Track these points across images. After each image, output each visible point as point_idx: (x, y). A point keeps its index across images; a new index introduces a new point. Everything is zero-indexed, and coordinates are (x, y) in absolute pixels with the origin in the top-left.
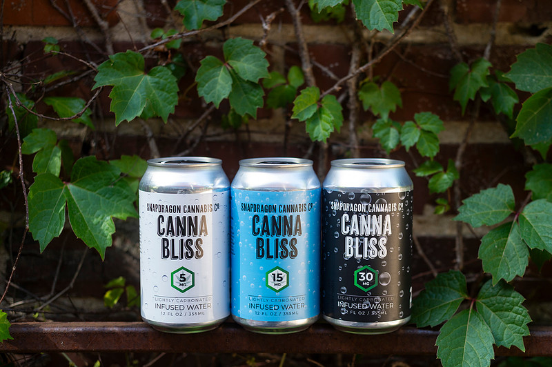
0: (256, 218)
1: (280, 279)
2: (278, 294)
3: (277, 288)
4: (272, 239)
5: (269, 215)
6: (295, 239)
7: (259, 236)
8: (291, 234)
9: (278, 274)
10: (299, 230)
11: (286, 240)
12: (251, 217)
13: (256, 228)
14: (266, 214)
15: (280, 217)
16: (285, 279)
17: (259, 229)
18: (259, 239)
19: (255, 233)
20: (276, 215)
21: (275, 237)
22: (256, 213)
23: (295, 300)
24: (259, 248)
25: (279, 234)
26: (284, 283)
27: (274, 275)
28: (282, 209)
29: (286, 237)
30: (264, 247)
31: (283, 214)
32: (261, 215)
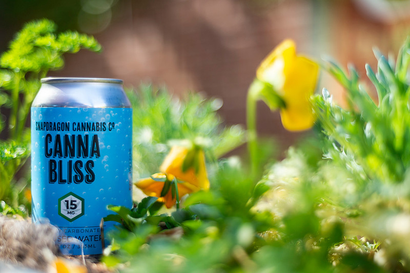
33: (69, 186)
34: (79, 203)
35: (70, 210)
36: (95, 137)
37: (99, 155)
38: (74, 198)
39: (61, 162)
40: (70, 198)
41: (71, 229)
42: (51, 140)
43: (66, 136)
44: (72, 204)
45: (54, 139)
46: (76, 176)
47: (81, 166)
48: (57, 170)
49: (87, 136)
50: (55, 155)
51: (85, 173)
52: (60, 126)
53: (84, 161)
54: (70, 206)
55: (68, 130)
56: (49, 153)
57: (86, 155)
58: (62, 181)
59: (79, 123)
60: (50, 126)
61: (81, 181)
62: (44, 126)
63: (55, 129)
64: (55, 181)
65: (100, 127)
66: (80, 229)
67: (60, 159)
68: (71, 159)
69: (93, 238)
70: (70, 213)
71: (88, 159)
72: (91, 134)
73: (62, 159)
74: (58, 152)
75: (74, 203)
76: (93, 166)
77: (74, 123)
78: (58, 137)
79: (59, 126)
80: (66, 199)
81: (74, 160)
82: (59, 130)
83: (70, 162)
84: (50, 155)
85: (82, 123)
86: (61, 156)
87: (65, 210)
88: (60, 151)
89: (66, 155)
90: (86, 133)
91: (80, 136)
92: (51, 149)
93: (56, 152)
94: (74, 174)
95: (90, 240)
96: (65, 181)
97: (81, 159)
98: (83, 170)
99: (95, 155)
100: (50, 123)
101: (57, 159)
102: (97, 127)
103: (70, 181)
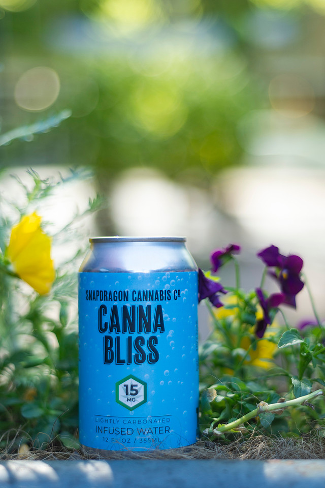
33: (128, 368)
34: (140, 388)
35: (130, 397)
36: (159, 308)
37: (163, 330)
38: (135, 383)
39: (118, 338)
40: (130, 382)
41: (132, 420)
42: (106, 312)
43: (125, 308)
44: (132, 389)
45: (109, 311)
46: (137, 356)
47: (143, 343)
48: (114, 349)
49: (149, 307)
50: (111, 331)
51: (147, 352)
52: (118, 295)
53: (147, 337)
54: (129, 392)
55: (127, 300)
56: (103, 328)
57: (148, 330)
58: (120, 362)
59: (139, 292)
60: (105, 296)
61: (143, 361)
62: (97, 296)
63: (110, 299)
64: (111, 361)
65: (164, 295)
66: (142, 420)
67: (118, 335)
68: (130, 335)
69: (158, 430)
70: (131, 400)
71: (151, 334)
72: (154, 304)
73: (120, 334)
74: (114, 326)
75: (134, 388)
76: (156, 342)
77: (134, 292)
78: (115, 308)
79: (116, 295)
80: (126, 383)
81: (135, 336)
82: (116, 300)
83: (130, 339)
84: (105, 330)
85: (143, 291)
86: (119, 331)
87: (124, 396)
88: (117, 326)
89: (125, 331)
90: (149, 303)
91: (141, 307)
92: (106, 324)
93: (112, 327)
94: (134, 353)
95: (154, 433)
96: (123, 362)
97: (143, 334)
98: (145, 348)
99: (158, 330)
100: (105, 291)
101: (114, 335)
102: (161, 295)
103: (130, 362)
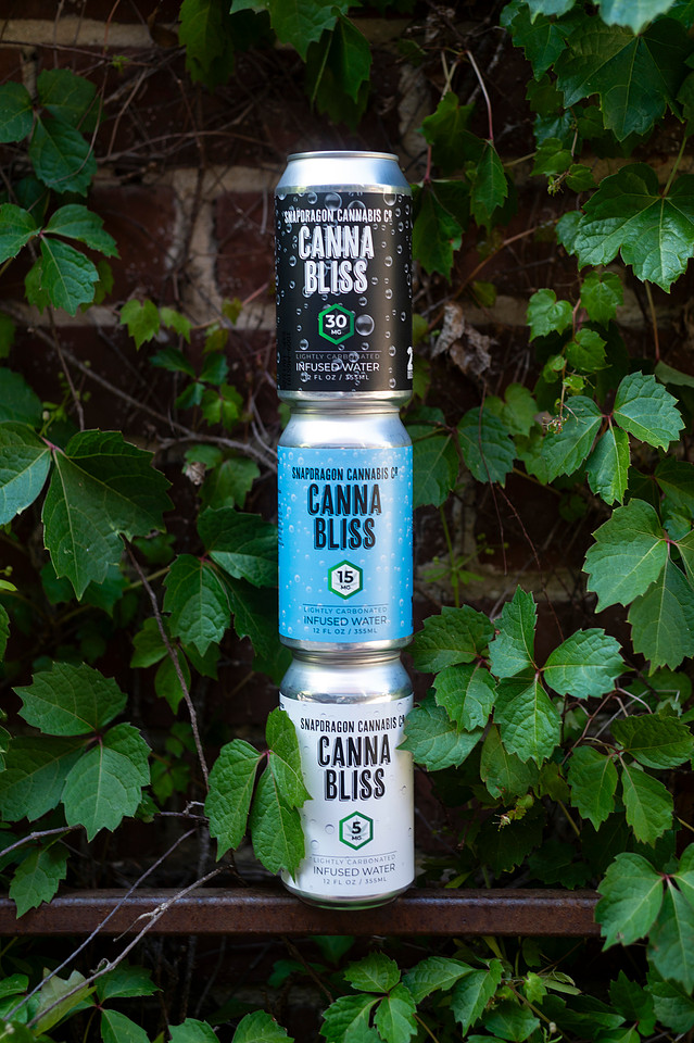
0: (313, 489)
1: (349, 579)
2: (346, 602)
3: (346, 592)
4: (337, 520)
5: (333, 484)
6: (371, 520)
7: (318, 515)
8: (365, 512)
9: (347, 572)
10: (377, 507)
11: (357, 521)
12: (307, 487)
13: (314, 503)
14: (328, 482)
15: (348, 486)
16: (357, 579)
17: (318, 504)
18: (318, 520)
19: (312, 512)
20: (343, 484)
21: (341, 517)
22: (314, 481)
23: (372, 611)
24: (318, 532)
25: (348, 512)
26: (355, 586)
27: (341, 573)
28: (351, 474)
29: (358, 516)
30: (326, 532)
31: (352, 483)
32: (321, 484)
